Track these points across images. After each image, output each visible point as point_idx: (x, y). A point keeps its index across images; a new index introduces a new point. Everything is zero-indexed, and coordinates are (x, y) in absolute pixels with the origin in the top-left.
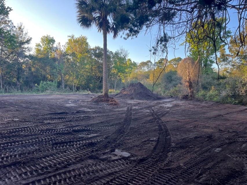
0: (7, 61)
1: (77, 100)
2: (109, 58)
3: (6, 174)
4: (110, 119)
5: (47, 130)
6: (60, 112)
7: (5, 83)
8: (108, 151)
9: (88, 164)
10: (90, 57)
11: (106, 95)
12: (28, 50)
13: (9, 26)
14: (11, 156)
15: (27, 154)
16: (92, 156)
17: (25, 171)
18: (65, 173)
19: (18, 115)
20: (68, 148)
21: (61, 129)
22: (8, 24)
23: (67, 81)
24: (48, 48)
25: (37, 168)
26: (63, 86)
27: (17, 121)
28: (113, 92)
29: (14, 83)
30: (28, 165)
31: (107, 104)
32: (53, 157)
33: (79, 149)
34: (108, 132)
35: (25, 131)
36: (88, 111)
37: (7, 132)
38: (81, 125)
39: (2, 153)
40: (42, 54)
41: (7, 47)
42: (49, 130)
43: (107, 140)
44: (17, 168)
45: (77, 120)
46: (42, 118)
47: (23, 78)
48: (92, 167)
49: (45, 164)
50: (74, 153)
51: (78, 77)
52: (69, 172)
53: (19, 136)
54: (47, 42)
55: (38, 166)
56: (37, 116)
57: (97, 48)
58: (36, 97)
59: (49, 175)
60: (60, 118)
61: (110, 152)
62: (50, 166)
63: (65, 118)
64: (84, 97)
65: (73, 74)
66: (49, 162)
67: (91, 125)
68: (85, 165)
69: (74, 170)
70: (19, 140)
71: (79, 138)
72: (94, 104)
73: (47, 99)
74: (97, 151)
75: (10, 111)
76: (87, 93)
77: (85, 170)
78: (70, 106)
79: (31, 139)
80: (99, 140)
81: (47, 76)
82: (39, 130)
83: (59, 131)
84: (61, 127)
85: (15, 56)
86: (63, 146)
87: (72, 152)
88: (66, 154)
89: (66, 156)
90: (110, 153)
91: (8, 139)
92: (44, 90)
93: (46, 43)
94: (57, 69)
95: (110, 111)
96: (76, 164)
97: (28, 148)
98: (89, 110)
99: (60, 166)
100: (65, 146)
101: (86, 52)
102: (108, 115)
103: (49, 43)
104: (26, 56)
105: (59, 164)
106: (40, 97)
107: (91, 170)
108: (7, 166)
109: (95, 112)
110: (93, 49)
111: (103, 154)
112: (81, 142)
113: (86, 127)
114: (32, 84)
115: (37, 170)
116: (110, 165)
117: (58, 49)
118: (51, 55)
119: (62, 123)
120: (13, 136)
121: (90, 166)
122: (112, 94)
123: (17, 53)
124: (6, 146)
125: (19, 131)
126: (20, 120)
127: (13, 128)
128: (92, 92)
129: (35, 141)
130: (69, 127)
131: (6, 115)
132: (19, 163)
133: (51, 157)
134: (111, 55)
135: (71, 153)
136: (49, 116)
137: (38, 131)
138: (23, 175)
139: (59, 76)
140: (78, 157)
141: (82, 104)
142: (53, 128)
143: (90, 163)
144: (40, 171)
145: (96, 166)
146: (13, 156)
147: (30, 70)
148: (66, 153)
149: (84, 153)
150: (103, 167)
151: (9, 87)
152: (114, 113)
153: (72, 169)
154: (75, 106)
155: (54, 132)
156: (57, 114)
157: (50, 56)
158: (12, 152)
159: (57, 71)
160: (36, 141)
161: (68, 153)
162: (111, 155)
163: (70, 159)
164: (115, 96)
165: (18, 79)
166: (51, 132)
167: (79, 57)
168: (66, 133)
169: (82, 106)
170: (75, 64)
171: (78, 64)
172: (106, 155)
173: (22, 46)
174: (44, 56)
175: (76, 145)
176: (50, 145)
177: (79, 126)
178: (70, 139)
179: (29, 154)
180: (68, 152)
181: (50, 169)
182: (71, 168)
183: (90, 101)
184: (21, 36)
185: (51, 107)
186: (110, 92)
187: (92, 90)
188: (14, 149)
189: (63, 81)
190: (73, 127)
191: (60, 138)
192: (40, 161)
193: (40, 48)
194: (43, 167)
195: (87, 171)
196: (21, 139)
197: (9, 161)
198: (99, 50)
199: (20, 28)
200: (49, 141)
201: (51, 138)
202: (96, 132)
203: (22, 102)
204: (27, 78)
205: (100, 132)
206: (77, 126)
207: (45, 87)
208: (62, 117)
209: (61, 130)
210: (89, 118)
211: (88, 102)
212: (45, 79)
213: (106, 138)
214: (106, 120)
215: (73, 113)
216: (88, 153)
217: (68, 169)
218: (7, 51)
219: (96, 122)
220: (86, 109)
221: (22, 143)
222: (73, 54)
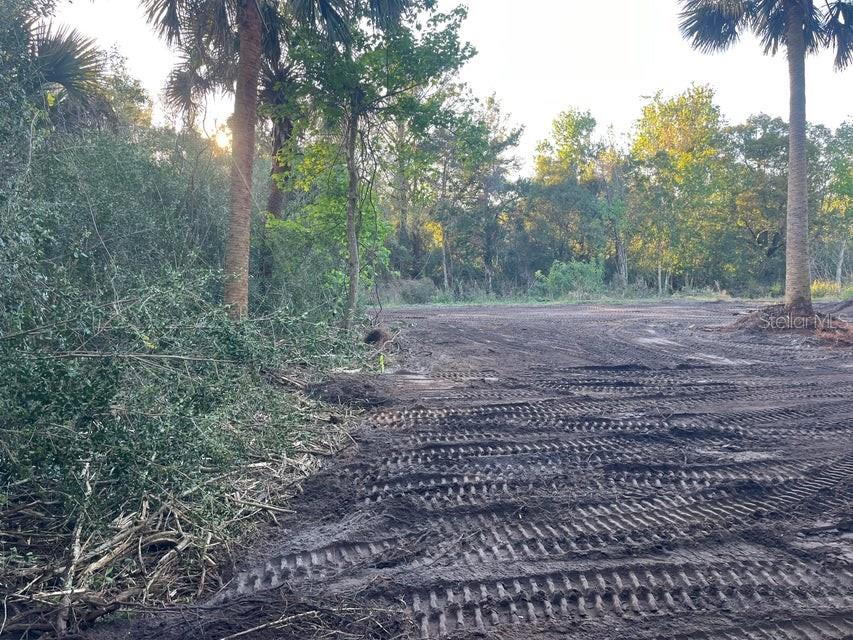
0: (459, 208)
1: (676, 324)
2: (812, 154)
3: (479, 533)
4: (827, 400)
5: (583, 419)
6: (619, 362)
7: (455, 274)
8: (827, 525)
9: (744, 559)
10: (728, 161)
11: (802, 305)
12: (515, 165)
13: (462, 100)
14: (488, 484)
15: (531, 486)
16: (757, 531)
17: (532, 536)
18: (657, 570)
19: (496, 367)
20: (659, 488)
21: (628, 420)
22: (459, 95)
23: (636, 257)
24: (575, 151)
25: (566, 533)
26: (624, 275)
27: (495, 382)
28: (832, 293)
29: (476, 270)
30: (537, 519)
31: (805, 339)
32: (613, 509)
33: (702, 499)
34: (821, 451)
35: (518, 415)
36: (723, 366)
37: (472, 413)
38: (701, 415)
39: (464, 472)
40: (554, 173)
41: (457, 165)
42: (591, 420)
43: (819, 483)
44: (508, 523)
45: (683, 395)
46: (563, 379)
47: (501, 256)
48: (758, 572)
49: (587, 527)
50: (682, 508)
51: (678, 241)
52: (674, 570)
53: (504, 428)
54: (571, 130)
55: (566, 529)
56: (549, 371)
57: (755, 122)
58: (541, 314)
59: (605, 564)
60: (620, 384)
61: (836, 530)
62: (606, 538)
63: (638, 385)
64: (704, 315)
65: (660, 229)
66: (599, 522)
67: (743, 417)
68: (729, 560)
69: (689, 569)
70: (506, 440)
71: (699, 460)
72: (745, 338)
73: (575, 320)
74: (774, 515)
75: (473, 352)
76: (714, 299)
77: (732, 577)
78: (654, 343)
79: (539, 442)
80: (782, 479)
81: (571, 243)
82: (558, 418)
83: (624, 427)
84: (626, 414)
85: (478, 188)
86: (640, 480)
87: (676, 505)
88: (655, 508)
89: (656, 513)
90: (836, 534)
91: (477, 433)
92: (562, 288)
93: (565, 133)
94: (603, 217)
95: (823, 368)
96: (695, 547)
97: (532, 468)
98: (727, 361)
99: (638, 544)
100: (649, 479)
101: (712, 145)
102: (813, 384)
103: (576, 134)
104: (510, 187)
105: (634, 535)
106: (550, 314)
107: (757, 583)
108: (479, 512)
109: (753, 371)
110: (740, 129)
111: (803, 531)
112: (708, 475)
113: (720, 422)
114: (526, 274)
115: (564, 541)
116: (837, 582)
117: (604, 149)
118: (582, 172)
119: (632, 402)
120: (490, 427)
121: (752, 568)
122: (826, 299)
123: (485, 180)
124: (472, 455)
125: (504, 412)
126: (503, 381)
127: (486, 403)
128: (732, 295)
129: (550, 450)
130: (659, 417)
131: (465, 364)
132: (513, 507)
133: (606, 510)
134: (821, 141)
135: (674, 507)
136: (584, 375)
137: (557, 421)
138: (526, 548)
139: (610, 243)
140: (698, 526)
141: (697, 338)
142: (601, 414)
143: (750, 558)
144: (574, 545)
145: (775, 571)
146: (494, 486)
147: (520, 228)
148: (653, 503)
149: (724, 515)
150: (806, 582)
151: (465, 282)
152: (840, 378)
153: (682, 563)
154: (674, 346)
155: (606, 427)
156: (609, 368)
157: (579, 178)
158: (490, 473)
159: (601, 224)
160: (554, 449)
161: (662, 507)
162: (839, 541)
163: (672, 529)
164: (841, 309)
165: (487, 259)
166: (597, 427)
167: (680, 165)
168: (646, 436)
169: (698, 347)
170: (665, 194)
171: (676, 195)
172: (816, 538)
173: (498, 157)
174: (561, 179)
175: (689, 481)
176: (596, 469)
177: (694, 415)
178: (665, 460)
179: (537, 485)
180: (663, 504)
181: (604, 547)
182: (678, 559)
183: (729, 329)
184: (494, 124)
185: (588, 344)
186: (818, 294)
187: (736, 286)
188: (493, 466)
189: (624, 260)
190: (670, 417)
191: (627, 451)
192: (571, 513)
193: (548, 154)
194: (582, 535)
195: (741, 584)
196: (511, 438)
197: (484, 496)
198: (764, 128)
199: (492, 101)
200: (593, 457)
201: (598, 447)
202: (766, 446)
203: (502, 328)
204: (511, 254)
205: (784, 448)
206: (685, 415)
207: (564, 279)
208: (628, 380)
209: (630, 423)
210: (729, 391)
211: (720, 330)
212: (564, 253)
213: (814, 473)
214: (805, 402)
215: (667, 368)
216: (739, 518)
217: (668, 561)
218: (458, 176)
219: (762, 408)
220: (714, 357)
221: (515, 452)
222: (661, 160)
